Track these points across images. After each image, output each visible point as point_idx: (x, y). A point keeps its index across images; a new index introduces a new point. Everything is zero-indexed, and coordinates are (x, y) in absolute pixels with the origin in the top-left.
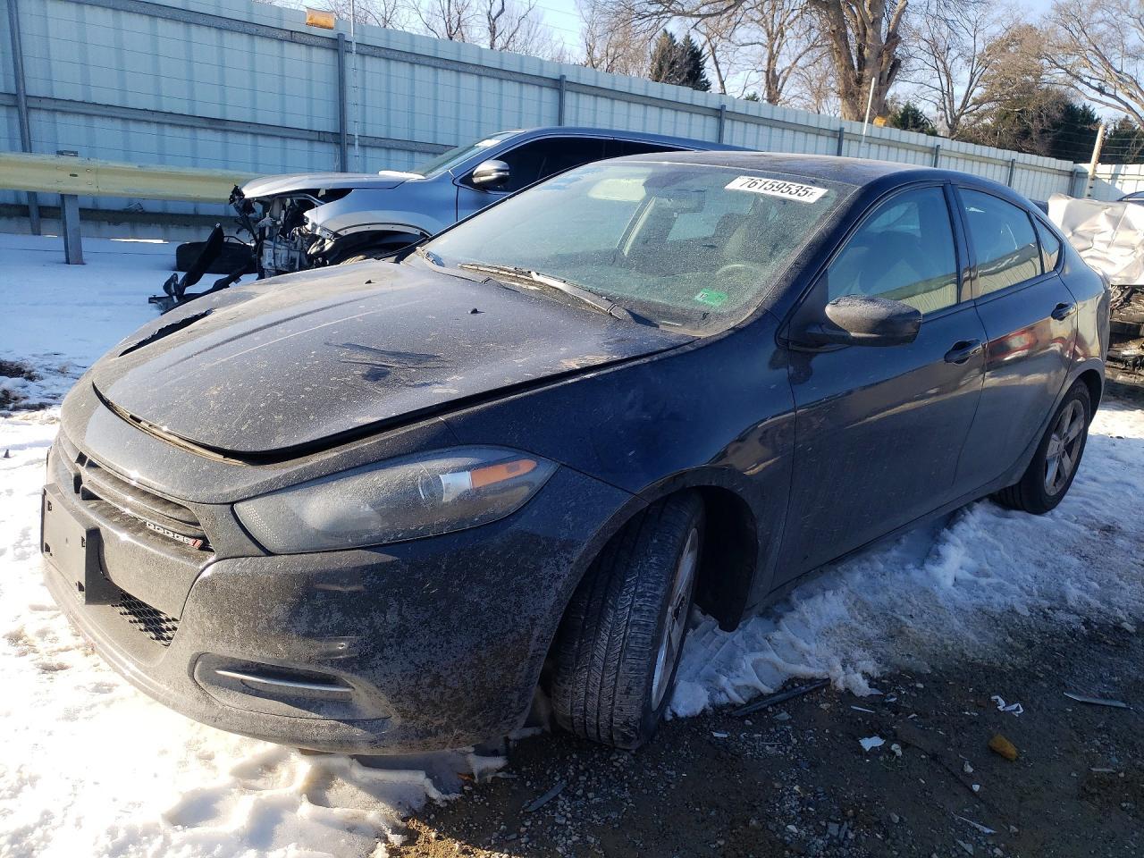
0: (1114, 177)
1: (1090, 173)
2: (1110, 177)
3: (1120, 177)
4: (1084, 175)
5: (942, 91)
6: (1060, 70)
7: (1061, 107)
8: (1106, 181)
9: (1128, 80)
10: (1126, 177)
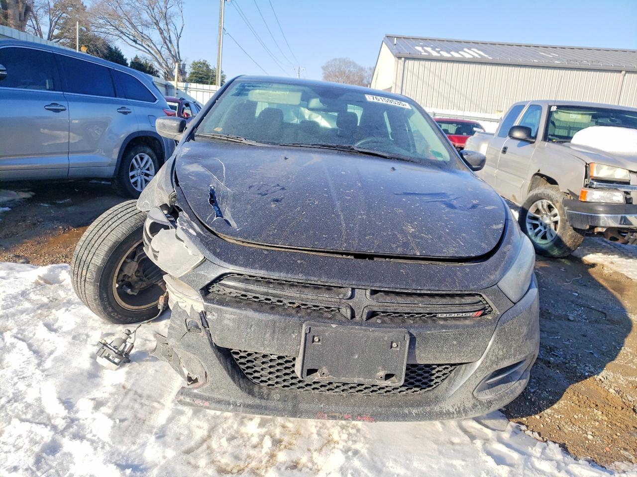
0: (186, 89)
1: (175, 86)
2: (184, 88)
3: (188, 89)
4: (172, 87)
5: (34, 28)
6: (111, 27)
7: (105, 46)
8: (183, 91)
9: (147, 38)
10: (191, 89)
